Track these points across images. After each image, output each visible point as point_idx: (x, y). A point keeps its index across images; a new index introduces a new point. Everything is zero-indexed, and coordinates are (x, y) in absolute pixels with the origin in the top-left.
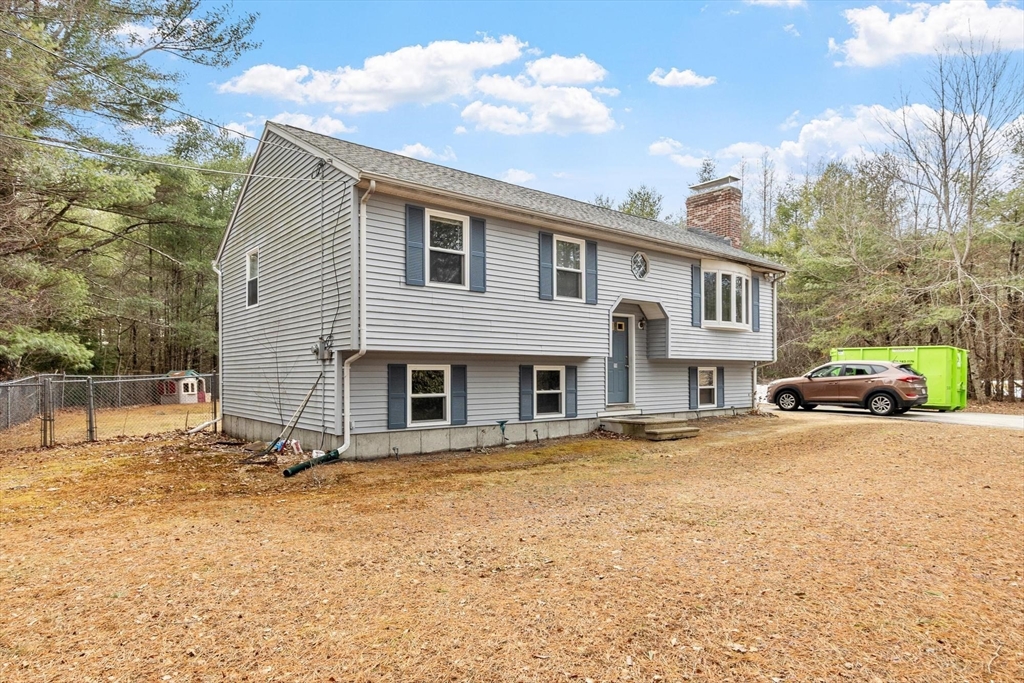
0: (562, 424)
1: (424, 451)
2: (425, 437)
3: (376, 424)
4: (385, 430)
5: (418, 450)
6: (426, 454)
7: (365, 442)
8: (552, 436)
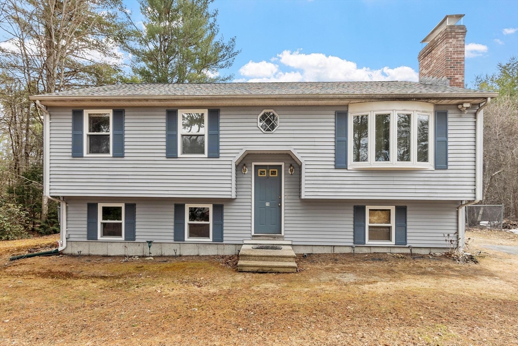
0: (211, 246)
1: (109, 255)
2: (109, 246)
3: (81, 236)
4: (86, 240)
5: (105, 253)
6: (110, 256)
7: (76, 246)
8: (202, 254)
